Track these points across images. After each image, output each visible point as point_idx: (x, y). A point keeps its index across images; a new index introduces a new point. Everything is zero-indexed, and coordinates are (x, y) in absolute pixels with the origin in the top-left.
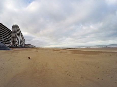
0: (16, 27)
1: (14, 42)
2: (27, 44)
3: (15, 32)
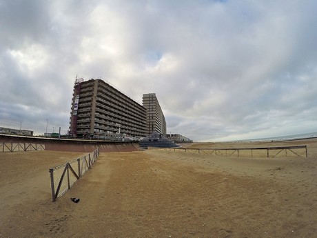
0: (151, 99)
2: (172, 135)
3: (151, 110)
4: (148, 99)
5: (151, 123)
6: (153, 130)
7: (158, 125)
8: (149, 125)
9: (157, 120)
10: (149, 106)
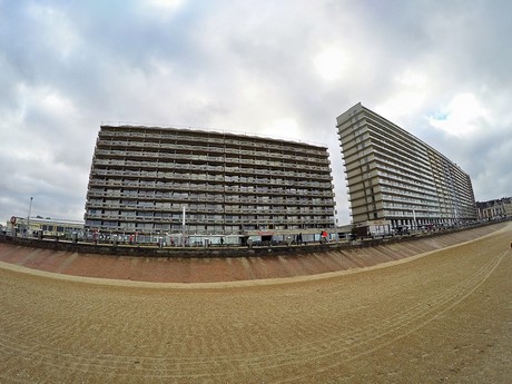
0: (354, 121)
1: (371, 208)
3: (360, 148)
4: (349, 124)
5: (367, 184)
6: (374, 202)
7: (396, 185)
8: (364, 190)
9: (383, 171)
10: (355, 139)
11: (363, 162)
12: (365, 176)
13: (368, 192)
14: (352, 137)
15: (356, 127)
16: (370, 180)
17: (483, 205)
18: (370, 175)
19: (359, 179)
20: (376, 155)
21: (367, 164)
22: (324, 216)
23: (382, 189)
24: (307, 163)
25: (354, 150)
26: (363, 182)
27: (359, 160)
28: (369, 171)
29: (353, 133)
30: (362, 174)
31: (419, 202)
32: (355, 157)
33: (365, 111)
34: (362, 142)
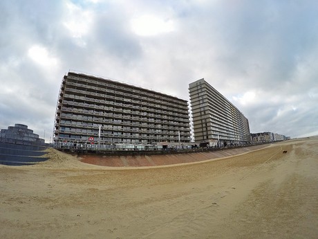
0: (199, 88)
1: (205, 133)
3: (201, 102)
4: (196, 89)
5: (204, 121)
6: (207, 131)
7: (217, 122)
8: (202, 124)
9: (212, 115)
10: (199, 97)
11: (202, 110)
12: (203, 117)
13: (204, 125)
14: (197, 96)
15: (200, 91)
16: (205, 119)
17: (254, 135)
18: (205, 117)
19: (199, 118)
20: (210, 107)
21: (204, 111)
22: (186, 136)
23: (211, 124)
24: (179, 108)
25: (198, 103)
26: (201, 120)
27: (200, 108)
28: (205, 114)
29: (198, 94)
30: (201, 116)
31: (226, 135)
32: (198, 107)
33: (206, 83)
34: (203, 99)
